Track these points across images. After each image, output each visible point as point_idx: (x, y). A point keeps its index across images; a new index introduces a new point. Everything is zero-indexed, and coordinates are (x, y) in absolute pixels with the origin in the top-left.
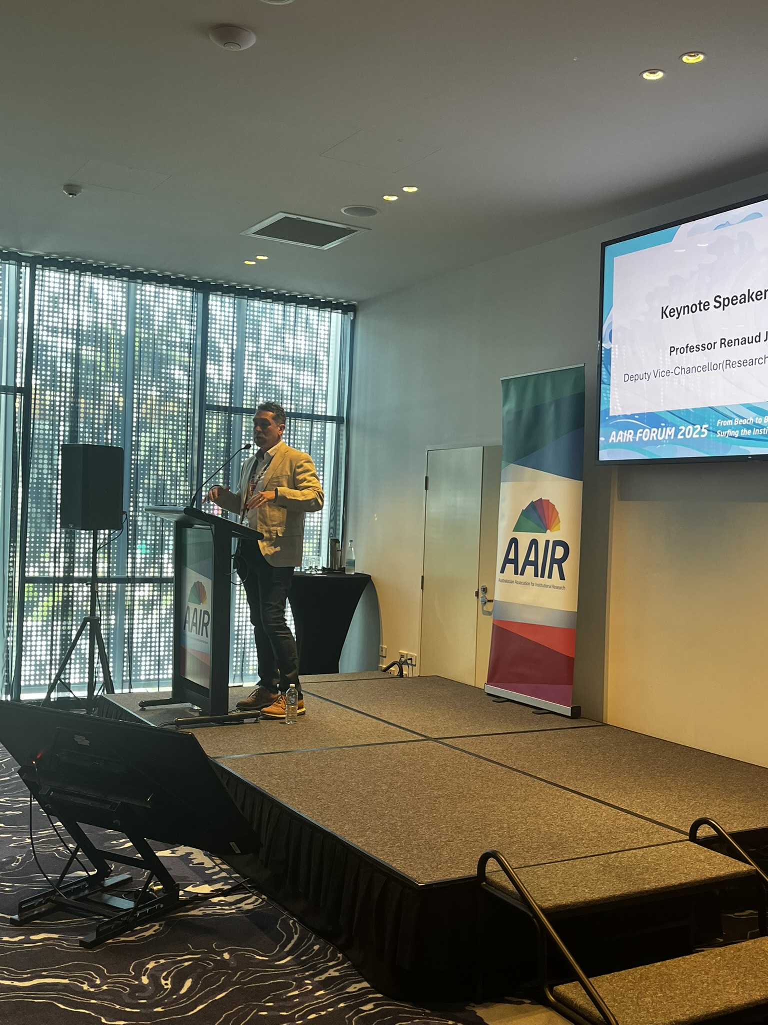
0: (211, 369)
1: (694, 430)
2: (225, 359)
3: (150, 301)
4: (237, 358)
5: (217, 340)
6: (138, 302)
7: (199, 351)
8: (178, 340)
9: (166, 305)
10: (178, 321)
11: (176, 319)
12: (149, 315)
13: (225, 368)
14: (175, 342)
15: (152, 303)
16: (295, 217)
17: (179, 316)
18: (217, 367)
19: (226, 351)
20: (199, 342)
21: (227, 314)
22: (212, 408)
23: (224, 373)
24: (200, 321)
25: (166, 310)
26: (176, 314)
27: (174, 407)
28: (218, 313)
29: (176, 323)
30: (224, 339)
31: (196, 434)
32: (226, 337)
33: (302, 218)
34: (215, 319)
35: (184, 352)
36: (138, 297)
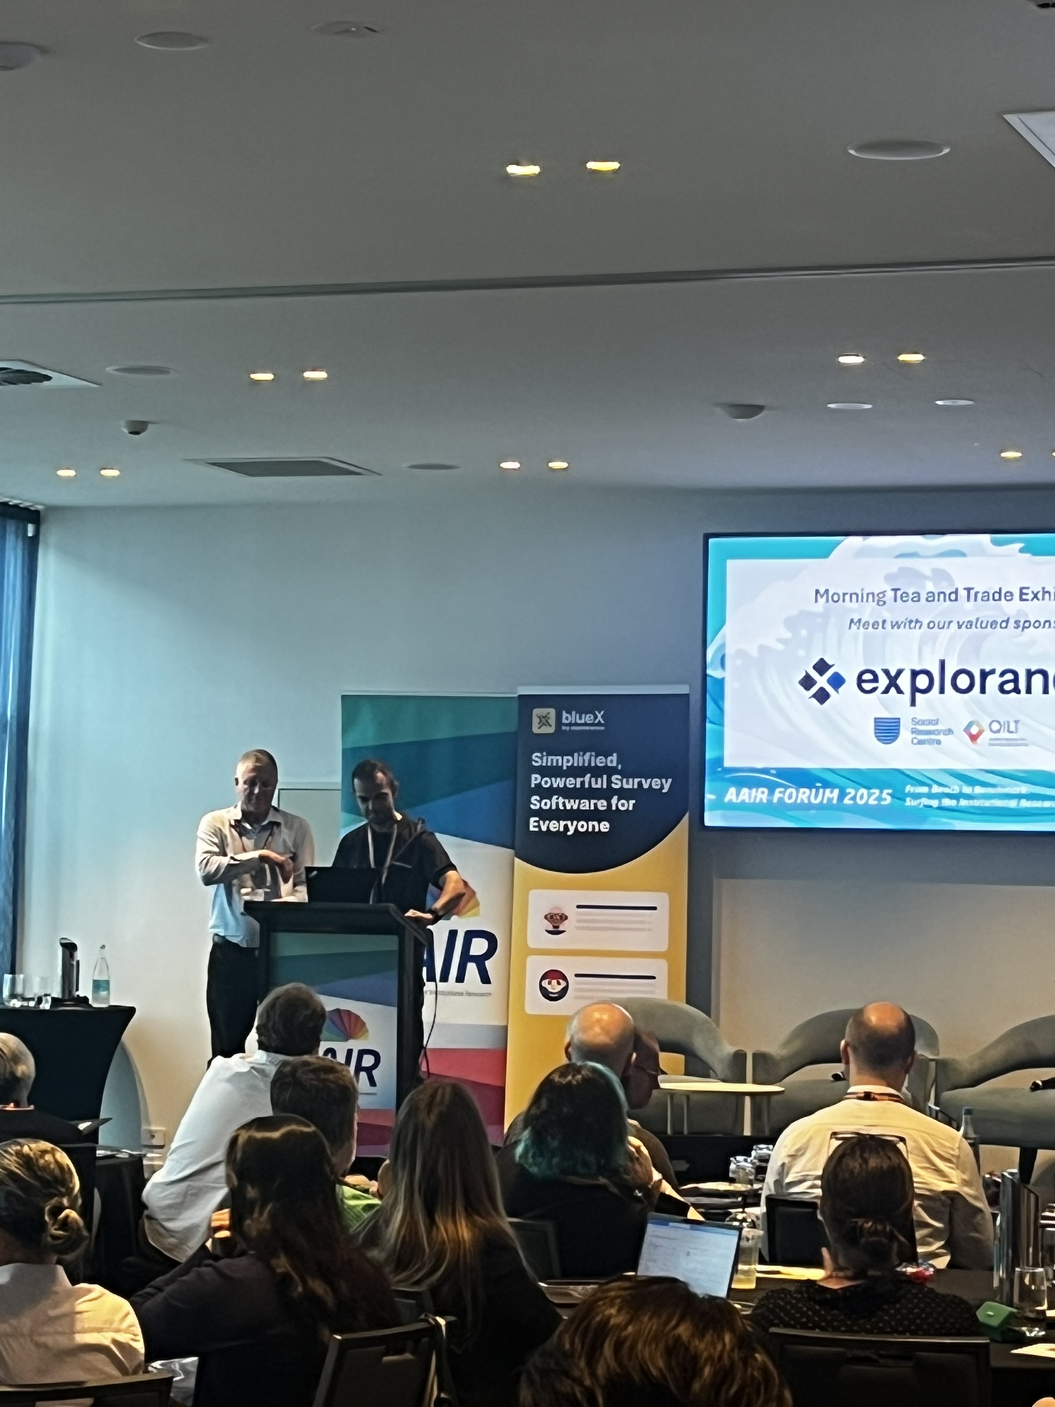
1: (870, 795)
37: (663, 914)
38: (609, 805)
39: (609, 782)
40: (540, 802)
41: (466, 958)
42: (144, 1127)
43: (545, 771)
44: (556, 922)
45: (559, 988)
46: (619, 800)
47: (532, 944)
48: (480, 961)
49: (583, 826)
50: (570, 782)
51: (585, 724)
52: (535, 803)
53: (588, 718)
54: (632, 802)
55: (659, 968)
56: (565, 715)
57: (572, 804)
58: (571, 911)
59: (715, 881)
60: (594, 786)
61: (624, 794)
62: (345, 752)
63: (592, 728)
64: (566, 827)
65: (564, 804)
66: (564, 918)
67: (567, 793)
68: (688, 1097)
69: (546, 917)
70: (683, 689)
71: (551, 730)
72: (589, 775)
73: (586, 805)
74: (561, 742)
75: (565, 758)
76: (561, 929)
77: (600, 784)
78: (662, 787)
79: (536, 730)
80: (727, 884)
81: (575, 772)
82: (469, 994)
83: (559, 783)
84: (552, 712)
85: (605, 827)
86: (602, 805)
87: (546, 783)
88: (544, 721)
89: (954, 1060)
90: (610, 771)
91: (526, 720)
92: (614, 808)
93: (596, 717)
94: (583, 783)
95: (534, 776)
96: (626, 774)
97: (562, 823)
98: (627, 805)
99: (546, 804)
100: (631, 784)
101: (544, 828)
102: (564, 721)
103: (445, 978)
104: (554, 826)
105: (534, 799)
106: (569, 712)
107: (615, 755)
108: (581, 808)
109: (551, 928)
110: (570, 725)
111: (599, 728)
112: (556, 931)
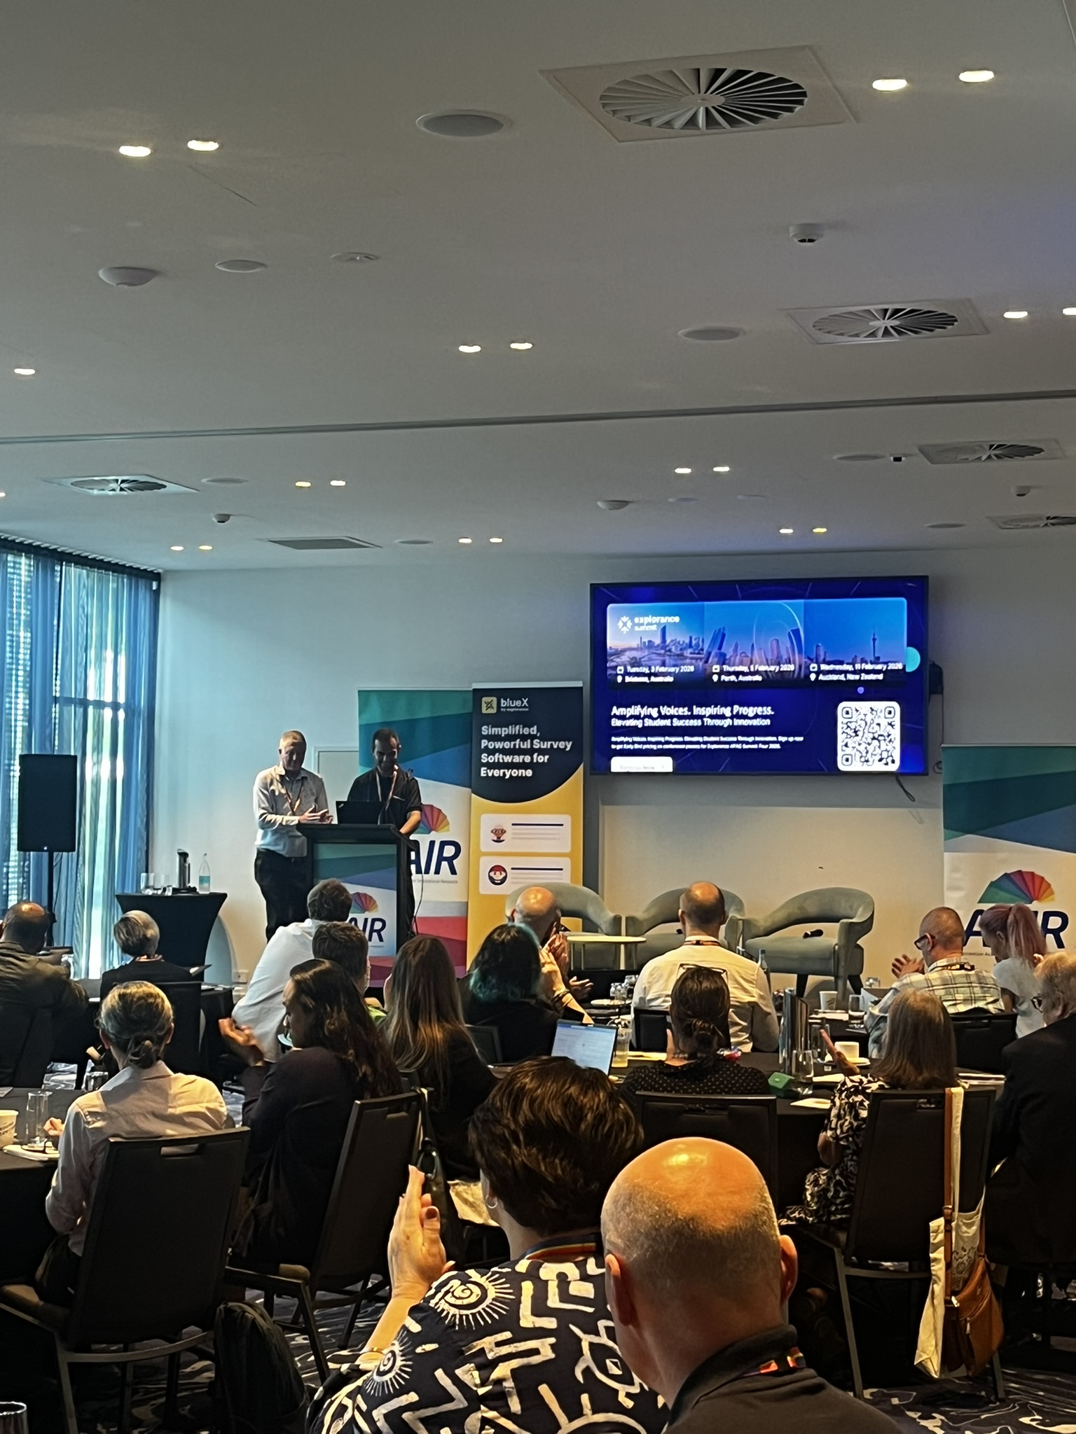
37: (566, 830)
38: (532, 759)
39: (532, 744)
40: (488, 757)
41: (441, 858)
42: (234, 970)
43: (491, 738)
44: (499, 835)
45: (501, 877)
46: (538, 756)
47: (483, 849)
48: (450, 860)
49: (515, 773)
50: (507, 745)
51: (516, 707)
52: (485, 758)
53: (518, 703)
54: (547, 757)
55: (565, 863)
56: (502, 701)
57: (508, 759)
58: (508, 827)
59: (600, 806)
60: (522, 747)
61: (541, 752)
62: (361, 726)
63: (521, 710)
64: (504, 773)
65: (503, 759)
66: (503, 832)
67: (504, 752)
68: (584, 945)
69: (492, 832)
70: (579, 684)
71: (494, 711)
72: (518, 740)
73: (517, 759)
74: (501, 719)
75: (503, 729)
76: (502, 839)
77: (527, 745)
78: (566, 747)
79: (484, 711)
80: (607, 808)
81: (510, 738)
82: (443, 882)
83: (499, 745)
84: (495, 699)
85: (529, 773)
86: (528, 759)
87: (491, 745)
88: (489, 705)
89: (755, 920)
90: (532, 737)
91: (477, 705)
92: (535, 761)
93: (523, 702)
94: (515, 745)
95: (483, 741)
96: (543, 739)
97: (502, 771)
98: (543, 759)
99: (491, 759)
100: (546, 745)
101: (490, 775)
102: (502, 705)
103: (427, 871)
104: (497, 773)
105: (484, 756)
106: (505, 699)
107: (535, 727)
108: (514, 761)
109: (496, 839)
110: (506, 707)
111: (524, 710)
112: (499, 841)
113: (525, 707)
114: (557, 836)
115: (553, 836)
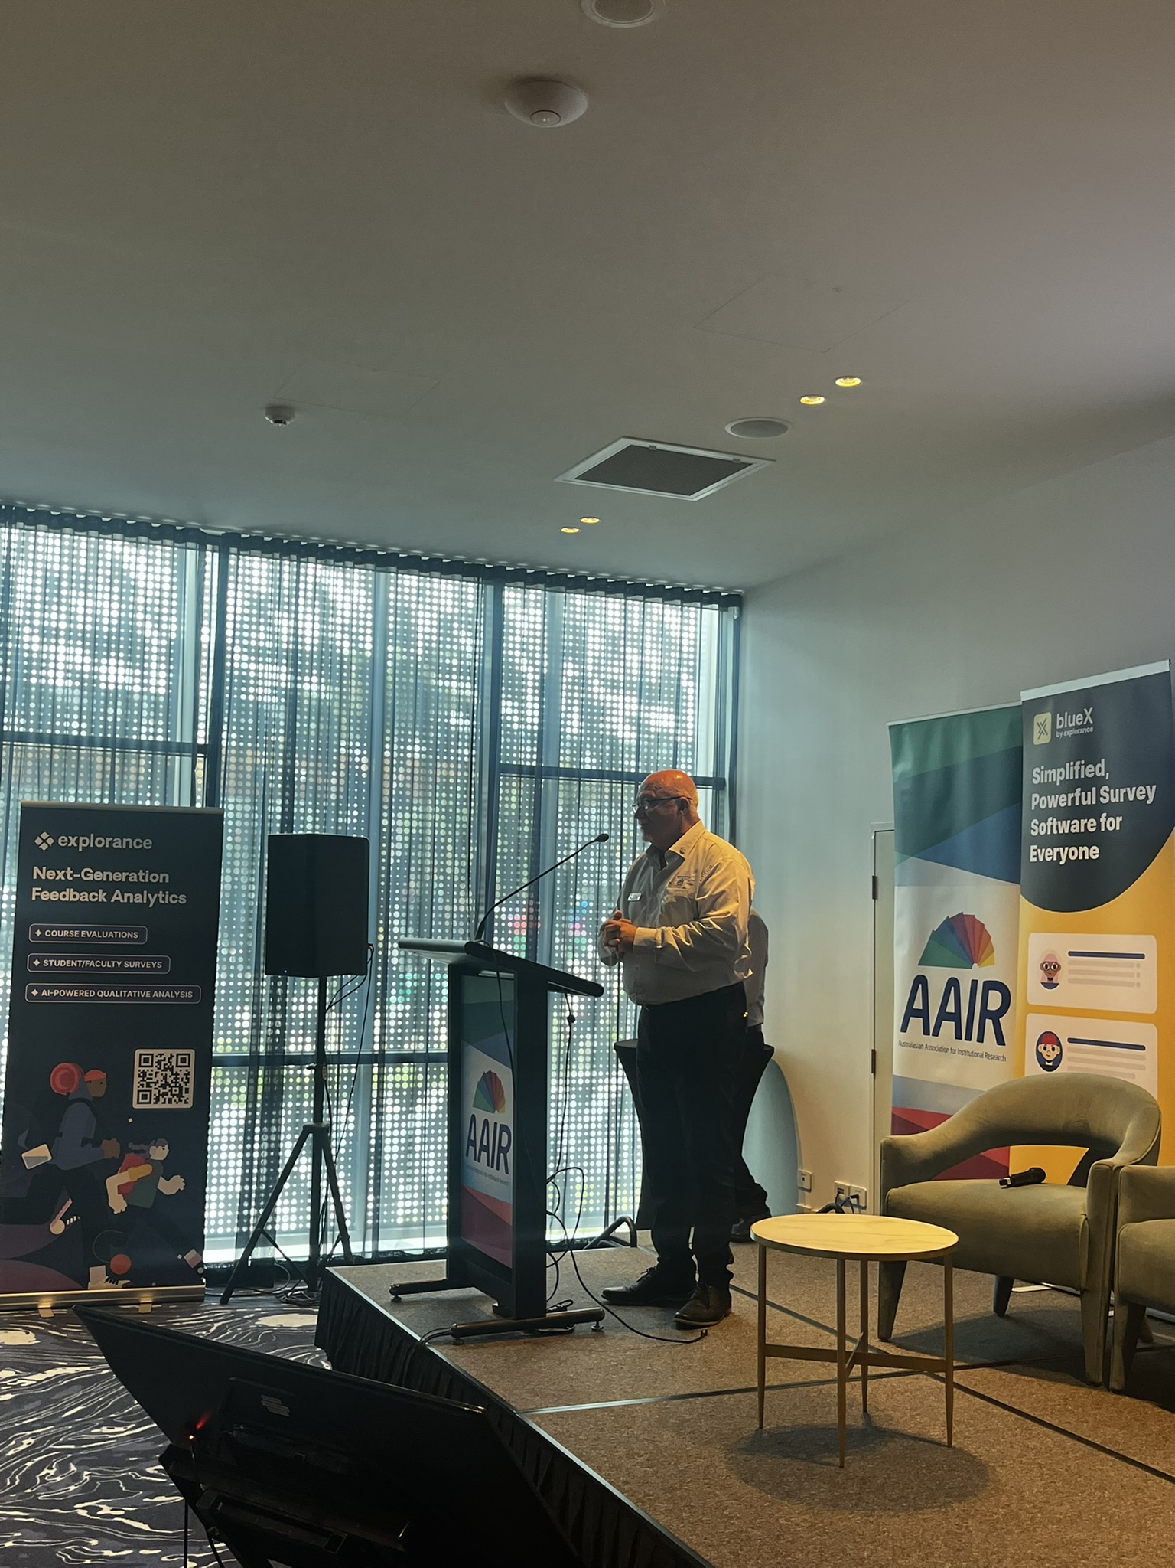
0: (507, 708)
2: (530, 691)
3: (410, 602)
4: (548, 688)
5: (517, 661)
6: (392, 603)
7: (488, 680)
8: (455, 662)
9: (435, 608)
10: (455, 633)
11: (452, 629)
12: (409, 624)
13: (529, 705)
14: (451, 666)
15: (413, 606)
16: (647, 444)
17: (456, 625)
18: (516, 704)
19: (531, 678)
20: (488, 665)
21: (532, 619)
22: (508, 769)
23: (529, 713)
24: (490, 629)
25: (435, 616)
26: (452, 621)
27: (448, 769)
28: (518, 617)
29: (452, 636)
30: (528, 658)
31: (485, 813)
32: (531, 655)
33: (659, 446)
34: (514, 628)
35: (465, 681)
36: (392, 596)
37: (1150, 964)
38: (1098, 825)
39: (1098, 796)
40: (1038, 826)
42: (799, 1169)
43: (1042, 789)
44: (1051, 974)
45: (1053, 1056)
46: (1107, 818)
47: (1031, 999)
49: (1074, 853)
50: (1063, 800)
51: (1076, 727)
52: (1035, 828)
53: (1079, 718)
54: (1119, 819)
55: (1148, 1036)
56: (1059, 718)
57: (1064, 827)
58: (1064, 960)
60: (1084, 803)
61: (1112, 810)
63: (1082, 731)
64: (1059, 855)
65: (1057, 827)
66: (1057, 967)
67: (1060, 813)
69: (1042, 967)
70: (1162, 667)
71: (1048, 739)
72: (1079, 789)
73: (1078, 826)
74: (1056, 752)
75: (1059, 770)
76: (1054, 981)
77: (1089, 800)
78: (1147, 798)
79: (1036, 740)
81: (1067, 787)
82: (988, 1056)
83: (1053, 802)
84: (1048, 715)
85: (1094, 853)
86: (1091, 825)
87: (1044, 803)
88: (1042, 729)
90: (1099, 782)
91: (1028, 730)
92: (1103, 829)
93: (1085, 716)
94: (1073, 799)
96: (1113, 785)
97: (1056, 851)
98: (1113, 824)
99: (1043, 829)
100: (1115, 796)
101: (1041, 858)
102: (1059, 727)
104: (1049, 855)
105: (1034, 823)
106: (1062, 715)
107: (1103, 762)
108: (1073, 831)
109: (1046, 981)
110: (1063, 729)
111: (1087, 730)
112: (1050, 985)
113: (1088, 725)
114: (1135, 980)
115: (1128, 980)
